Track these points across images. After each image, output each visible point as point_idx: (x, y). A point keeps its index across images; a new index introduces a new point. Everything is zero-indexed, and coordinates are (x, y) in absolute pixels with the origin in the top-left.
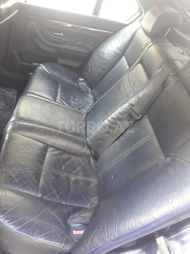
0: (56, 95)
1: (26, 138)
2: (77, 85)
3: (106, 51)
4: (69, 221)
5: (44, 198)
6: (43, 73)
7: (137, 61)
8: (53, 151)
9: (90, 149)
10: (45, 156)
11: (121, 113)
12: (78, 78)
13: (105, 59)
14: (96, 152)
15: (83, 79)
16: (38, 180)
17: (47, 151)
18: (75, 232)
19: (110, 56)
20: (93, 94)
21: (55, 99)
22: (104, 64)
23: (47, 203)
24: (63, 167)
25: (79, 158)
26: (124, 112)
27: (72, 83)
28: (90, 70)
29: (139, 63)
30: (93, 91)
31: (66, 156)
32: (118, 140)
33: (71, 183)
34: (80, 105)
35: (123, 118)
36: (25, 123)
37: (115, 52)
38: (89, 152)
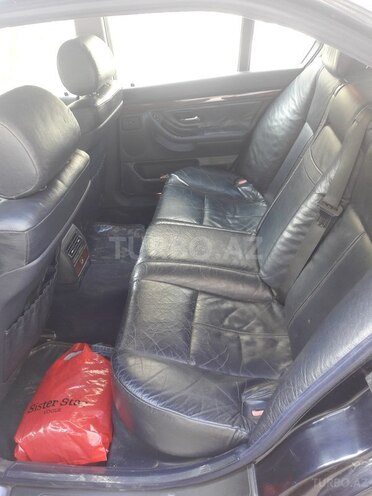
0: (202, 215)
1: (163, 285)
2: (236, 193)
3: (275, 124)
4: (243, 397)
5: (200, 366)
6: (178, 186)
7: (323, 124)
8: (205, 299)
9: (270, 288)
10: (195, 307)
11: (307, 215)
12: (236, 181)
13: (276, 137)
14: (279, 291)
15: (245, 181)
16: (188, 342)
17: (196, 300)
18: (255, 413)
19: (283, 129)
20: (266, 202)
21: (201, 222)
22: (275, 145)
23: (205, 373)
24: (226, 322)
25: (253, 307)
26: (312, 210)
27: (227, 192)
28: (253, 162)
29: (325, 125)
30: (266, 195)
31: (228, 305)
32: (311, 262)
33: (243, 345)
34: (244, 223)
35: (312, 221)
36: (158, 264)
37: (291, 120)
38: (267, 294)
